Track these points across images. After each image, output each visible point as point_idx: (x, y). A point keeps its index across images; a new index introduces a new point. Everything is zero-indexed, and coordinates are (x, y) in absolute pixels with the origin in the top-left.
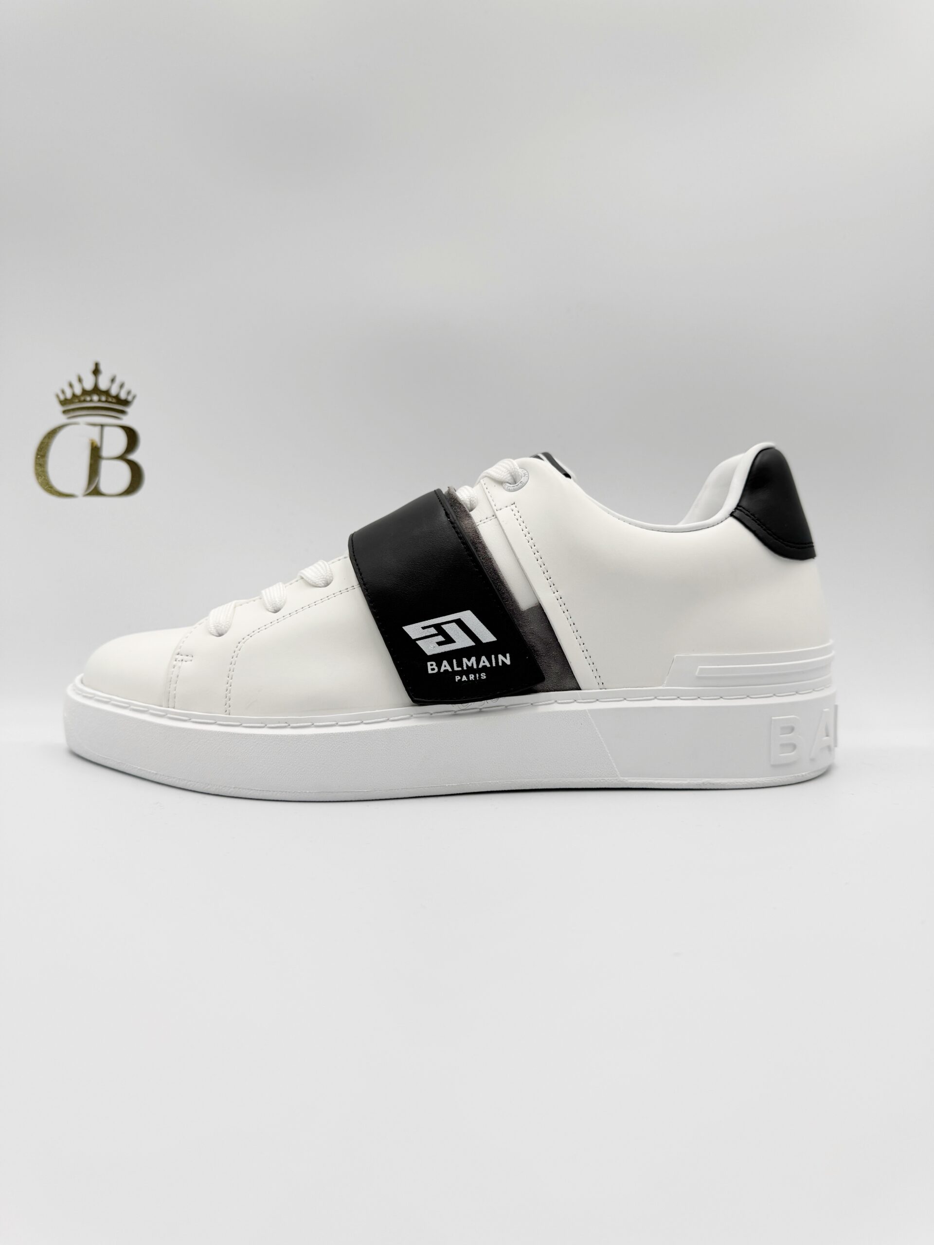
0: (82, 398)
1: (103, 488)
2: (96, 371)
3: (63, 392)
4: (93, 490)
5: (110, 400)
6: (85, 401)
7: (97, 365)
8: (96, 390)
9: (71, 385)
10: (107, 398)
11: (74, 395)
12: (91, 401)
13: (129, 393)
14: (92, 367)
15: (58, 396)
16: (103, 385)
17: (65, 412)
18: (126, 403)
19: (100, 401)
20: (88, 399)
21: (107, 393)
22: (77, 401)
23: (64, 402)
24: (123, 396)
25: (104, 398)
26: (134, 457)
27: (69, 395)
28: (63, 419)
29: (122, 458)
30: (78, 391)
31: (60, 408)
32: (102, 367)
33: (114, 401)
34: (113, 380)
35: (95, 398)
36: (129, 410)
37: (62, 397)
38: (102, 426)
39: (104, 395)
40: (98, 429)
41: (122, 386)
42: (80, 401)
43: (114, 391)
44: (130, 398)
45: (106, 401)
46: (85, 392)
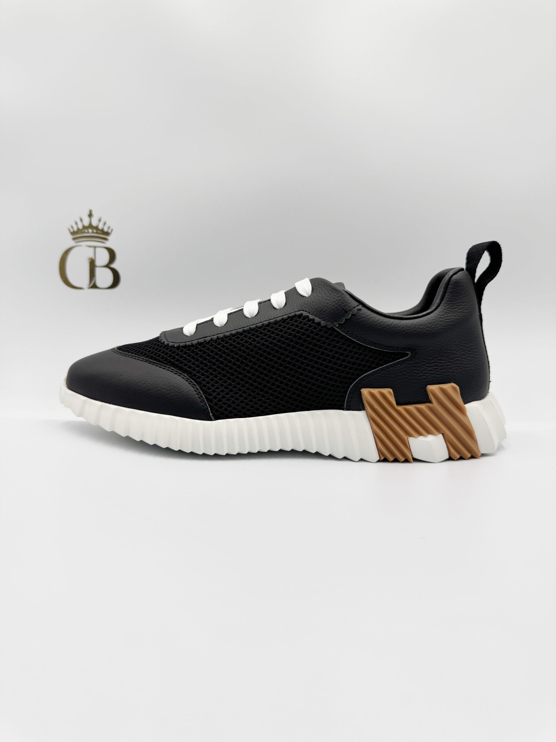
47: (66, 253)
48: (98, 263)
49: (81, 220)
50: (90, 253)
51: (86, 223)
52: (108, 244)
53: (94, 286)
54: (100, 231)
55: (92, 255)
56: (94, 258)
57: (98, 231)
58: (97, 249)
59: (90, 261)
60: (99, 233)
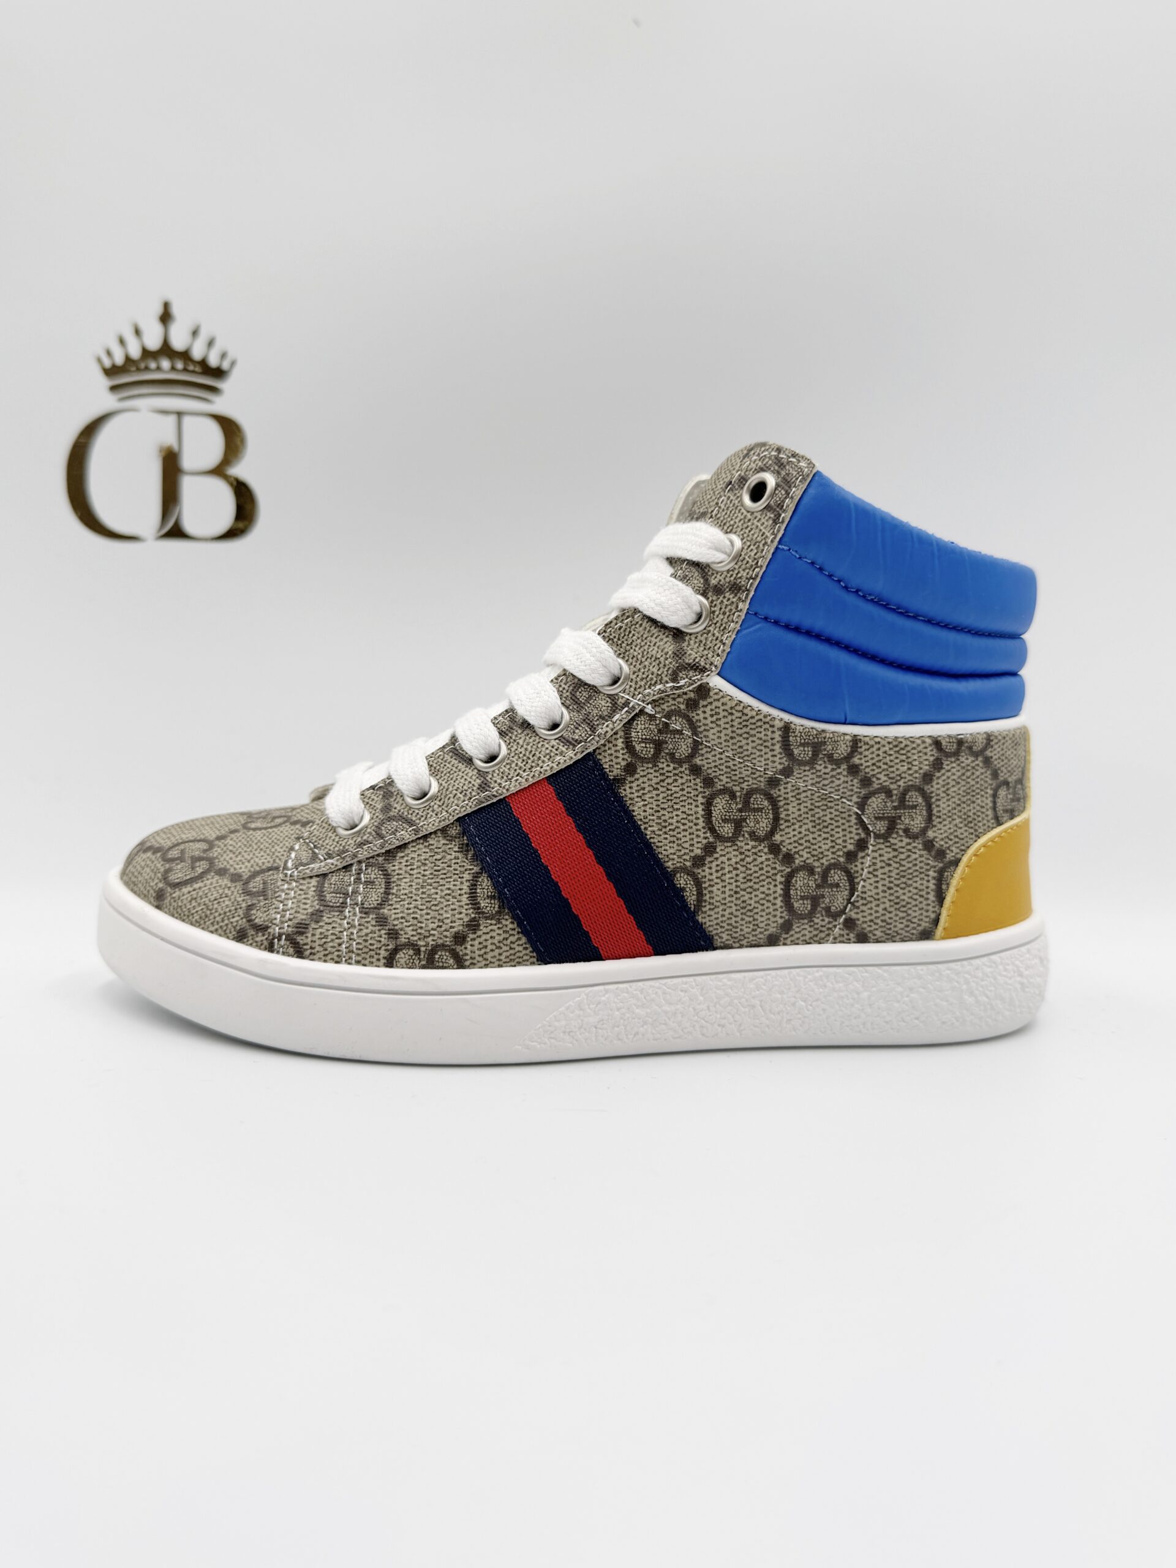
0: (142, 365)
1: (188, 526)
2: (166, 317)
3: (109, 353)
4: (173, 527)
5: (191, 368)
6: (147, 369)
7: (166, 306)
8: (166, 350)
9: (122, 342)
10: (185, 364)
11: (128, 359)
12: (159, 369)
13: (223, 356)
14: (159, 310)
15: (99, 360)
16: (178, 342)
17: (114, 388)
18: (219, 373)
19: (173, 369)
20: (153, 365)
21: (185, 356)
22: (133, 369)
23: (111, 372)
24: (213, 361)
25: (180, 365)
26: (238, 471)
27: (119, 360)
28: (110, 402)
29: (219, 471)
30: (135, 352)
31: (104, 382)
32: (175, 310)
33: (198, 369)
34: (195, 333)
35: (166, 364)
36: (224, 385)
37: (107, 363)
38: (180, 414)
39: (181, 359)
40: (171, 420)
41: (211, 343)
42: (138, 370)
43: (197, 353)
44: (225, 366)
45: (185, 370)
46: (146, 354)
47: (90, 430)
48: (189, 461)
49: (137, 332)
50: (164, 432)
51: (153, 342)
52: (221, 405)
53: (176, 532)
54: (195, 366)
55: (169, 439)
56: (176, 447)
57: (190, 363)
58: (187, 421)
59: (163, 454)
60: (193, 372)
